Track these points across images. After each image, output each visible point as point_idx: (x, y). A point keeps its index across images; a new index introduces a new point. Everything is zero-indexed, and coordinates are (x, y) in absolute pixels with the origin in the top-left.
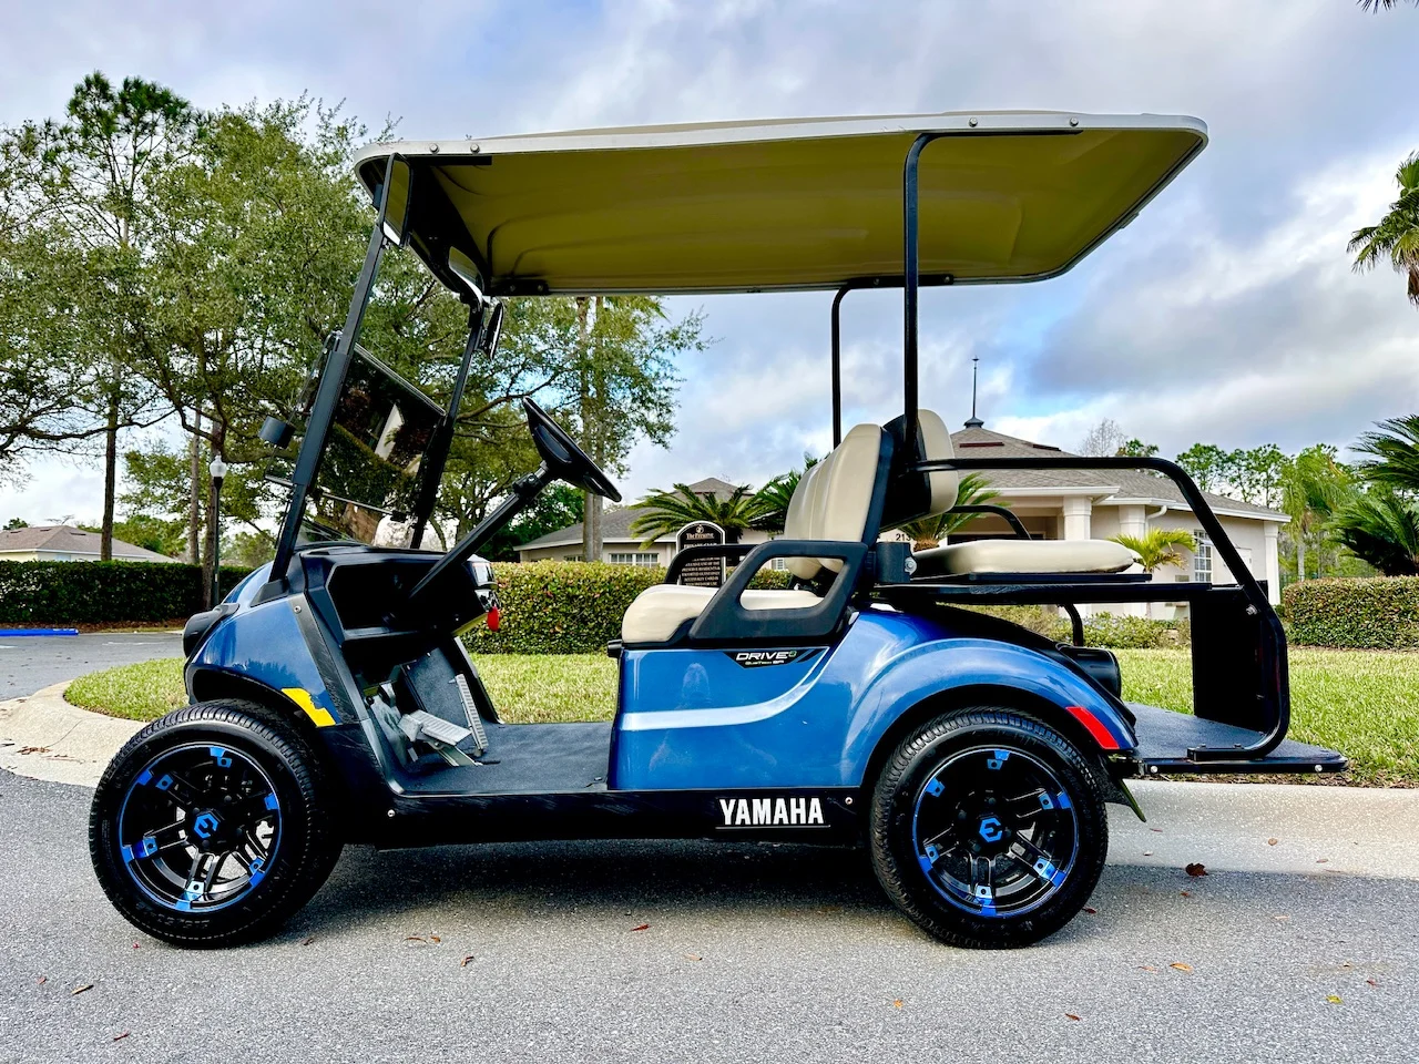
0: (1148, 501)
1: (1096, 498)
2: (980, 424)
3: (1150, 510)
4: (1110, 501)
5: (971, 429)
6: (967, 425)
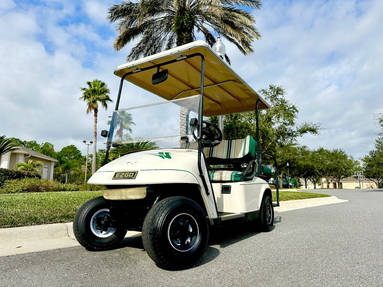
0: (26, 152)
3: (26, 155)
4: (16, 151)
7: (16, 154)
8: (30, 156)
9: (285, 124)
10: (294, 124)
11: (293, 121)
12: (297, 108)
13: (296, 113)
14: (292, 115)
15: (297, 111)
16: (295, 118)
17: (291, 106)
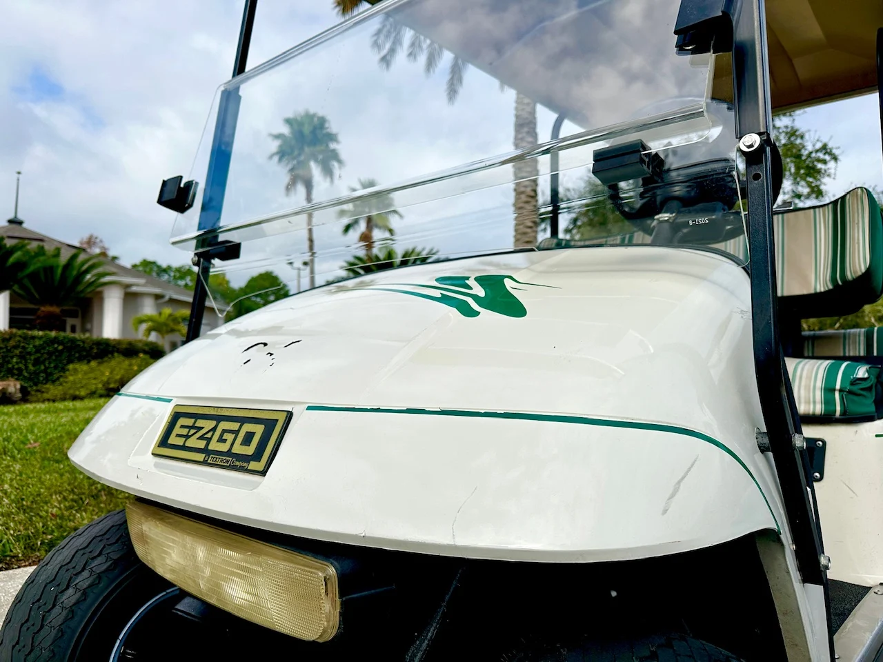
0: (157, 291)
1: (128, 286)
2: (20, 223)
3: (158, 297)
4: (134, 289)
5: (14, 226)
6: (10, 222)
7: (136, 295)
8: (167, 298)
9: (799, 196)
10: (823, 196)
11: (822, 187)
12: (834, 151)
13: (832, 164)
14: (819, 171)
15: (835, 158)
16: (826, 180)
17: (819, 145)
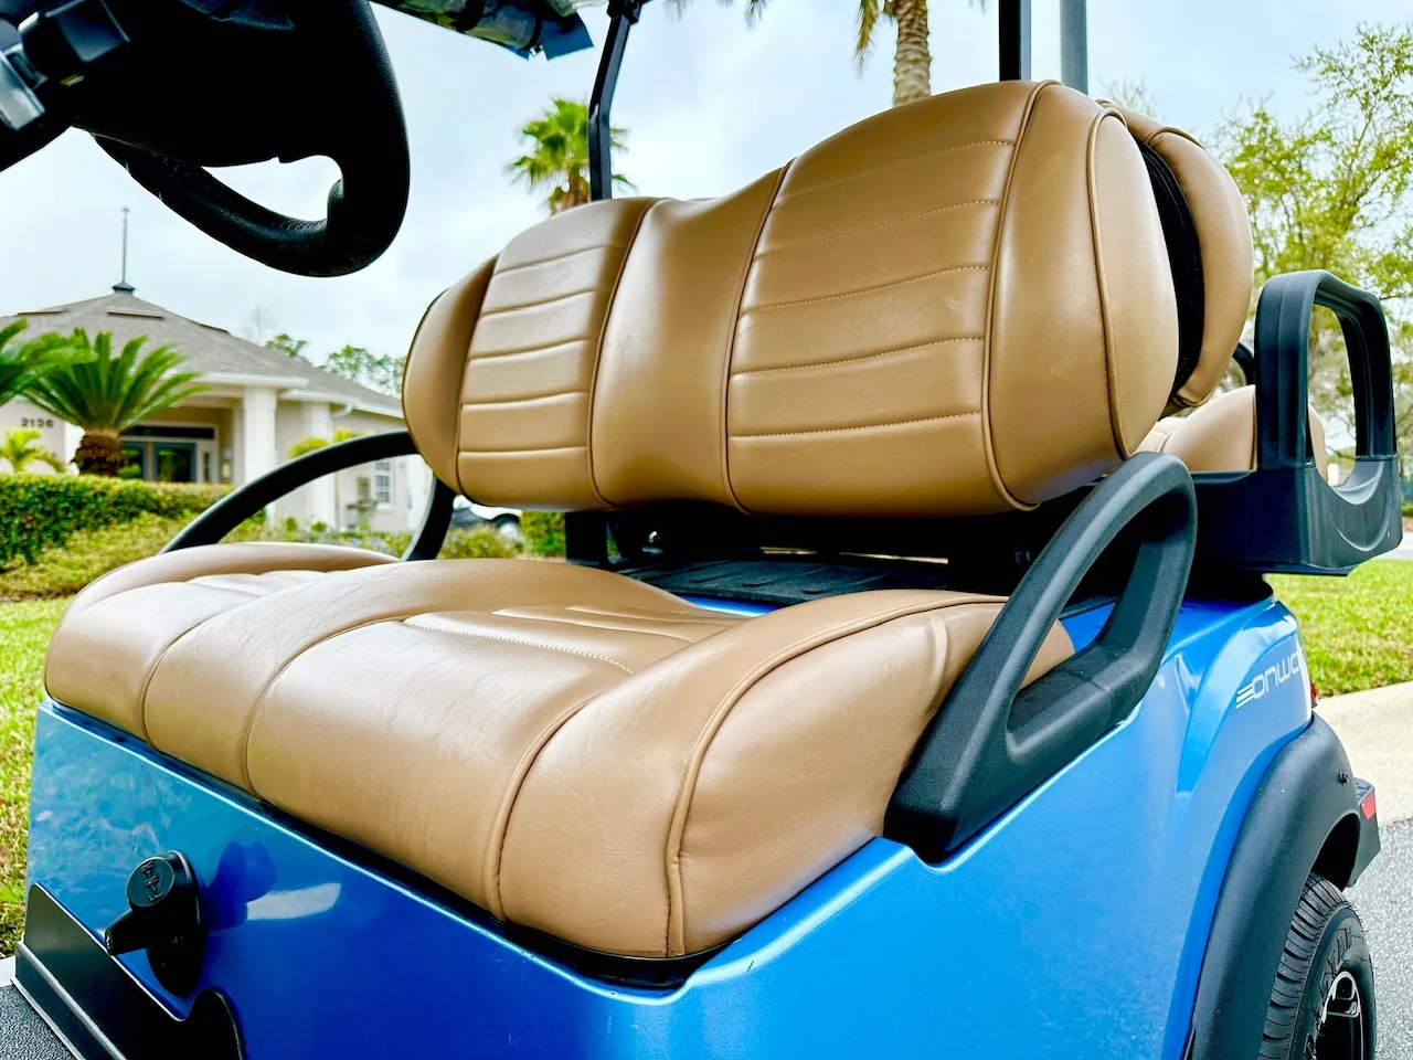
0: (333, 396)
1: (281, 390)
2: (131, 290)
3: (335, 407)
5: (121, 294)
6: (116, 288)
7: (296, 405)
8: (349, 409)
